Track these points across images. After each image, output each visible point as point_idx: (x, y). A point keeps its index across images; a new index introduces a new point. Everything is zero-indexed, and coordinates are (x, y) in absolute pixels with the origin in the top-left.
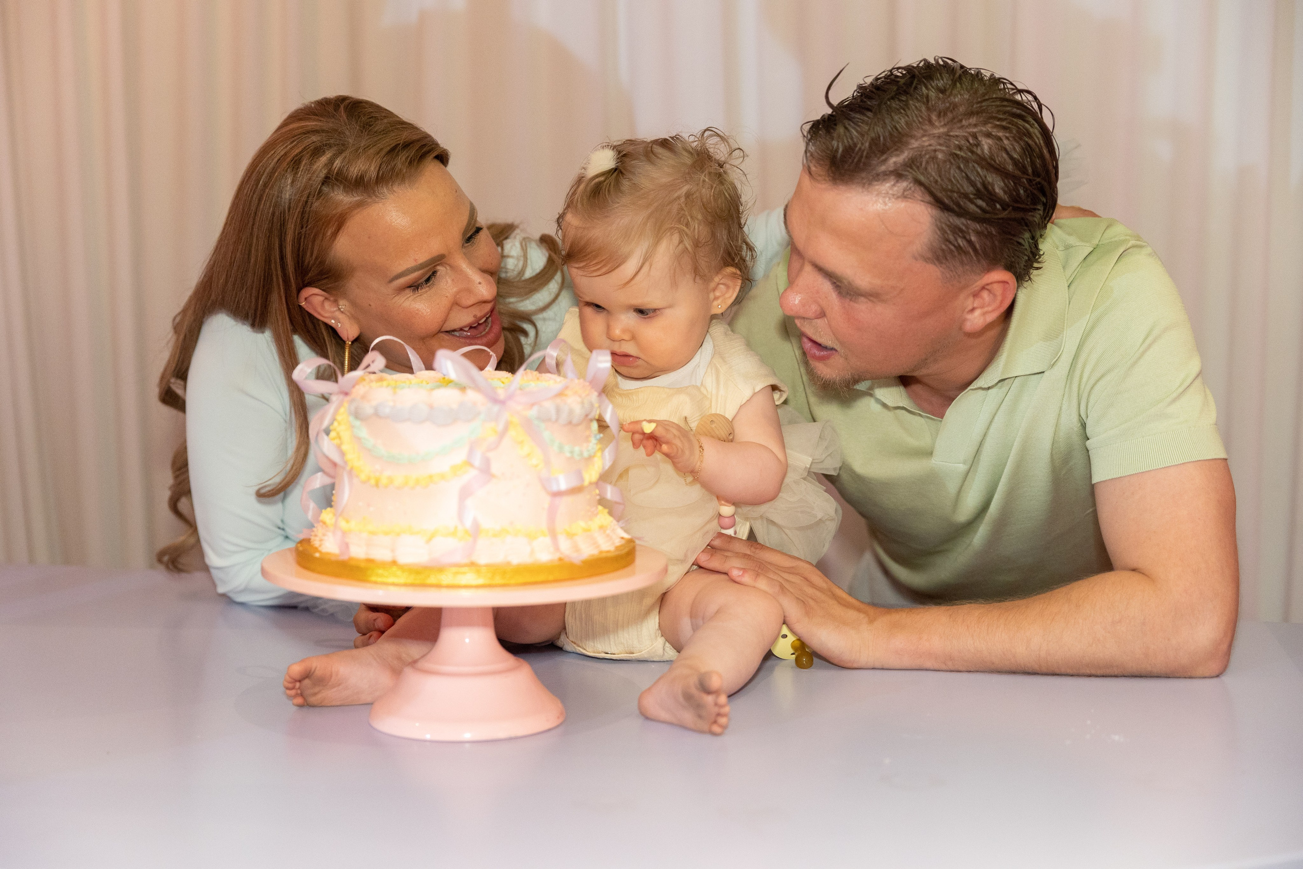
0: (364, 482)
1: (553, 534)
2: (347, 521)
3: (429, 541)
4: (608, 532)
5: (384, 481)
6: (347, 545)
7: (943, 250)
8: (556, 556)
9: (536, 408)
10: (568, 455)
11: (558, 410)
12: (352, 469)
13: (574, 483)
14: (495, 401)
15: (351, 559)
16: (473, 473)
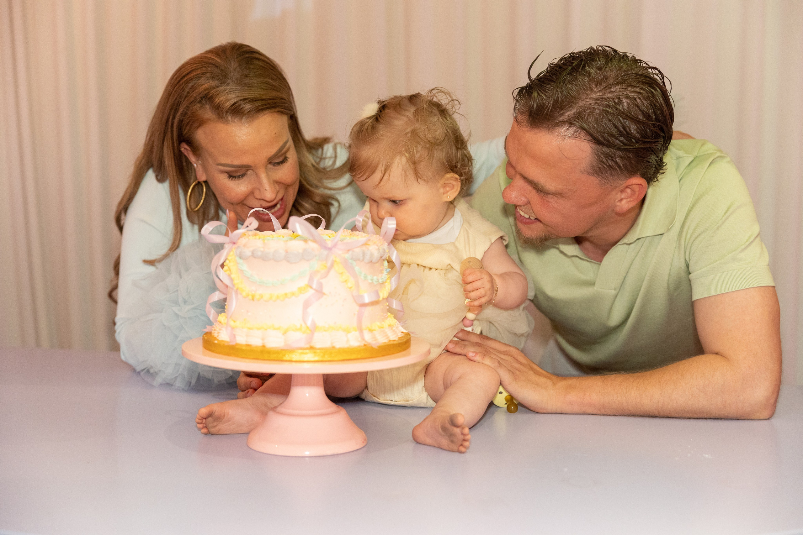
0: (245, 298)
1: (361, 330)
2: (235, 322)
3: (284, 333)
4: (394, 328)
5: (257, 297)
6: (234, 336)
7: (599, 168)
8: (362, 344)
9: (350, 252)
10: (370, 281)
11: (364, 254)
12: (237, 289)
13: (374, 299)
14: (326, 248)
15: (237, 344)
16: (311, 292)
